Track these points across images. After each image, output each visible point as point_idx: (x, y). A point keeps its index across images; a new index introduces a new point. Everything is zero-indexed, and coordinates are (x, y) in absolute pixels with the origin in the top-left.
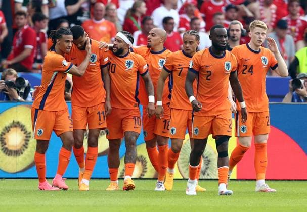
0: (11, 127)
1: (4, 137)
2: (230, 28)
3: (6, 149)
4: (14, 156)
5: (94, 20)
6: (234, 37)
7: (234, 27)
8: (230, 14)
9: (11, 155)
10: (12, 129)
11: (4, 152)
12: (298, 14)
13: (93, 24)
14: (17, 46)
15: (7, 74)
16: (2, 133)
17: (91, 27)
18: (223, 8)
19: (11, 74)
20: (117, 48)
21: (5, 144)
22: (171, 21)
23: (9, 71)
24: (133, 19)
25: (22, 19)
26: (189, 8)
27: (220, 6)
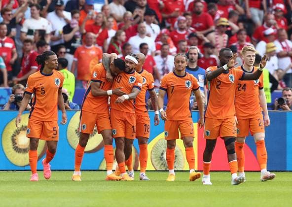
0: (21, 130)
1: (15, 138)
2: (189, 52)
3: (17, 147)
4: (23, 152)
5: (86, 47)
6: (192, 59)
7: (192, 51)
8: (192, 41)
9: (21, 152)
10: (21, 132)
11: (15, 150)
12: (245, 41)
13: (85, 49)
14: (25, 66)
15: (16, 88)
16: (13, 135)
17: (83, 52)
18: (186, 36)
19: (19, 88)
20: (129, 68)
21: (16, 144)
22: (146, 46)
23: (18, 86)
24: (115, 45)
25: (28, 45)
26: (163, 37)
27: (184, 35)
